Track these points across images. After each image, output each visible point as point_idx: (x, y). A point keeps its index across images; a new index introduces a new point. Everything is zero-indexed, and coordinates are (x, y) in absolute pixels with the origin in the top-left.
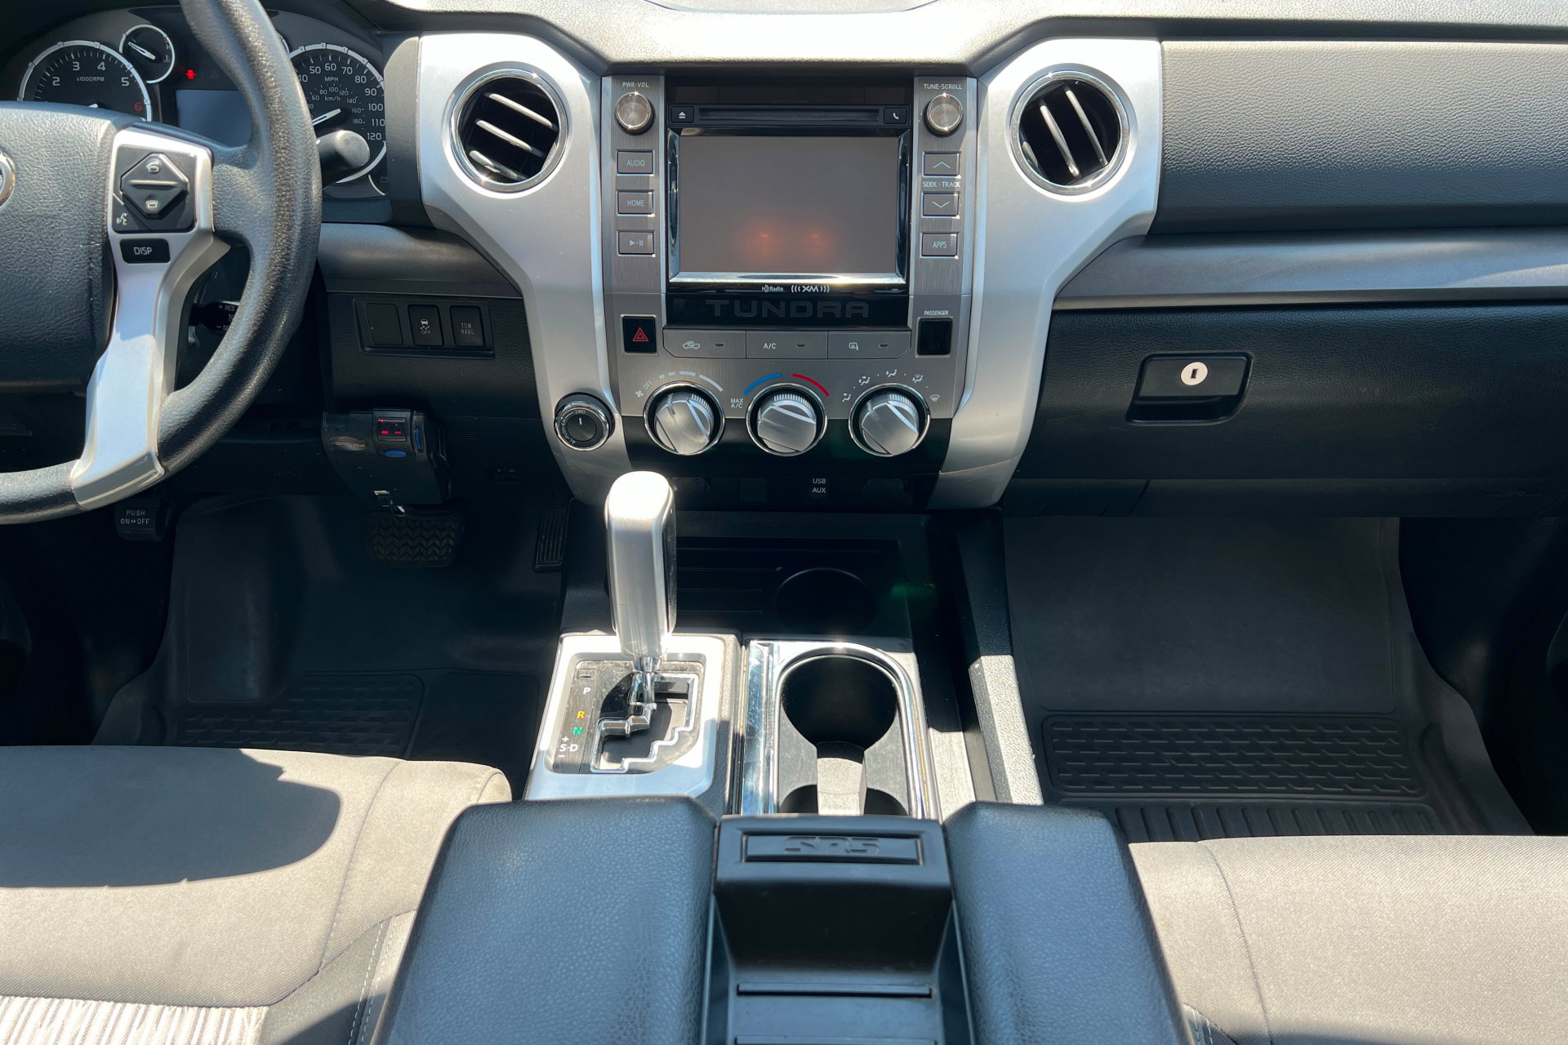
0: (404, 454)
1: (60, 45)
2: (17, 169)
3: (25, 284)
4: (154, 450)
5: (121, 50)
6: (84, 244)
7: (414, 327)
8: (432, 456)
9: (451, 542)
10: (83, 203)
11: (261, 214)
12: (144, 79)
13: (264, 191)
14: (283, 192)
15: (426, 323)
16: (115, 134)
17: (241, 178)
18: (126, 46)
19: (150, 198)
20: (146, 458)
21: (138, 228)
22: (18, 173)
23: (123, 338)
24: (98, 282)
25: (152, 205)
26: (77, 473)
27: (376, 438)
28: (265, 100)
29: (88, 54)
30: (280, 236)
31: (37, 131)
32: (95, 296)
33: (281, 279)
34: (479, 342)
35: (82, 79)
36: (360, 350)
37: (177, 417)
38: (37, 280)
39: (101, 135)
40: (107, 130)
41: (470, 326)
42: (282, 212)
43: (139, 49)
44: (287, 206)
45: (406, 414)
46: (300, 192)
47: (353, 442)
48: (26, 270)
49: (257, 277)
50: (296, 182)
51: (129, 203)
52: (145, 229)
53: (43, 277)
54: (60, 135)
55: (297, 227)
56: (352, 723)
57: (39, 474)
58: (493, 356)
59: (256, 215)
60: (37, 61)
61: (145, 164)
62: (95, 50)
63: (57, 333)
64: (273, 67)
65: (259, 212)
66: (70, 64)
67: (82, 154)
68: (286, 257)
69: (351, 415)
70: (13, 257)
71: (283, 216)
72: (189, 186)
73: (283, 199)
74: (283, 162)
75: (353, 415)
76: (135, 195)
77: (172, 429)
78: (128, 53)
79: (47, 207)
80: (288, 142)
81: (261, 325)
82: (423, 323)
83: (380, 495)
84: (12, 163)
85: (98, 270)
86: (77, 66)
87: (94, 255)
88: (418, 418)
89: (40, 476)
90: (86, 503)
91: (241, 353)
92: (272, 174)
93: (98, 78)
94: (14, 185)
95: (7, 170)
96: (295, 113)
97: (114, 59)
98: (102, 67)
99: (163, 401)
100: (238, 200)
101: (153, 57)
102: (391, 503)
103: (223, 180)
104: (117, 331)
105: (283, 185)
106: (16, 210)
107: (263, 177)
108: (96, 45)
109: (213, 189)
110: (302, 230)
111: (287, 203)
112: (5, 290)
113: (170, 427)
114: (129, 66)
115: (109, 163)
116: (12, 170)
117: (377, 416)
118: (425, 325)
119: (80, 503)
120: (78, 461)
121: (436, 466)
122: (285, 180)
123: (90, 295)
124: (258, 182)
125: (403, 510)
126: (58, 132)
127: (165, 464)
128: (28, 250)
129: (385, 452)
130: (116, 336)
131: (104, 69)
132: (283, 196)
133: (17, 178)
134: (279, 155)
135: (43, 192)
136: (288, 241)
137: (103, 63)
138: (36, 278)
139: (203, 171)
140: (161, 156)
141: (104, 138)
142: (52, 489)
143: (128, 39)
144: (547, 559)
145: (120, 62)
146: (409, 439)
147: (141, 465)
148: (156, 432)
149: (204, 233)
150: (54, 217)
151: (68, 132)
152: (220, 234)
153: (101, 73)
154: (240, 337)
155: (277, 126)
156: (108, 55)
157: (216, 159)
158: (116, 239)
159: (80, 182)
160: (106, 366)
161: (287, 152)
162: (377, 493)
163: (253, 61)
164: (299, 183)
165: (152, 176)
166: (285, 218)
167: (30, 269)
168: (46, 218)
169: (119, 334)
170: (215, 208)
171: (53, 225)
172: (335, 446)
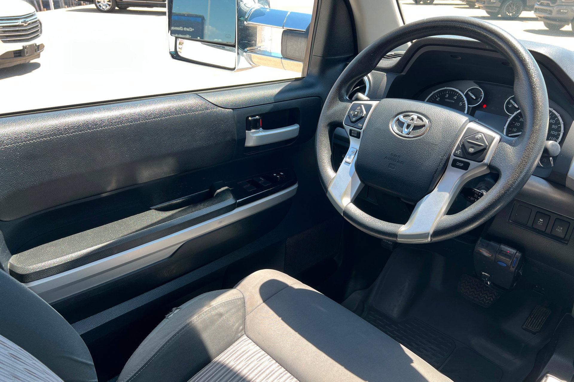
0: (506, 265)
1: (445, 88)
2: (431, 126)
3: (416, 163)
4: (431, 232)
5: (464, 94)
6: (441, 156)
7: (535, 220)
8: (516, 271)
9: (492, 300)
10: (448, 143)
11: (511, 164)
12: (468, 105)
13: (516, 156)
14: (524, 159)
15: (542, 220)
16: (468, 123)
17: (509, 149)
18: (467, 93)
19: (472, 147)
20: (427, 234)
21: (462, 156)
22: (431, 128)
23: (438, 191)
24: (439, 169)
25: (471, 150)
26: (402, 229)
27: (497, 255)
28: (533, 123)
29: (453, 93)
30: (516, 174)
31: (443, 116)
32: (436, 174)
33: (508, 190)
34: (562, 236)
35: (447, 100)
36: (508, 221)
37: (444, 225)
38: (420, 163)
39: (463, 122)
40: (466, 121)
41: (562, 228)
42: (521, 166)
43: (471, 94)
44: (524, 164)
45: (515, 251)
46: (532, 160)
47: (487, 252)
48: (419, 159)
49: (499, 186)
50: (532, 156)
51: (463, 147)
52: (465, 157)
53: (422, 163)
54: (449, 119)
55: (524, 173)
56: (423, 345)
57: (389, 224)
58: (567, 244)
59: (509, 164)
60: (435, 92)
61: (476, 135)
62: (456, 92)
63: (418, 182)
64: (543, 113)
65: (511, 163)
66: (445, 95)
67: (454, 127)
68: (514, 183)
69: (491, 242)
70: (416, 154)
71: (521, 167)
72: (488, 147)
73: (524, 161)
74: (530, 148)
75: (492, 243)
76: (467, 145)
77: (441, 228)
78: (467, 95)
79: (435, 141)
80: (536, 141)
81: (492, 204)
82: (540, 220)
83: (484, 274)
84: (430, 124)
85: (441, 165)
86: (447, 96)
87: (443, 161)
88: (519, 255)
89: (390, 225)
90: (400, 240)
91: (479, 211)
92: (524, 151)
93: (452, 101)
94: (427, 131)
95: (427, 126)
96: (543, 131)
97: (461, 95)
98: (455, 98)
99: (441, 217)
100: (504, 157)
101: (475, 98)
102: (487, 279)
103: (502, 148)
104: (437, 188)
105: (526, 156)
106: (425, 139)
107: (519, 151)
108: (457, 90)
109: (496, 150)
110: (525, 175)
111: (525, 163)
112: (409, 163)
113: (440, 227)
114: (465, 99)
115: (462, 132)
116: (429, 126)
117: (502, 247)
118: (541, 221)
119: (398, 239)
120: (404, 225)
121: (515, 275)
122: (528, 154)
123: (435, 173)
124: (516, 152)
125: (489, 283)
126: (449, 117)
127: (432, 238)
128: (422, 153)
129: (498, 261)
130: (436, 189)
131: (456, 98)
132: (524, 160)
133: (429, 129)
134: (530, 145)
135: (436, 136)
136: (518, 177)
137: (456, 97)
138: (420, 162)
139: (495, 143)
140: (482, 134)
141: (464, 123)
142: (392, 231)
143: (469, 91)
144: (530, 326)
145: (462, 97)
146: (511, 261)
147: (425, 236)
148: (435, 227)
149: (485, 164)
150: (436, 145)
151: (453, 118)
152: (490, 167)
153: (454, 100)
154: (482, 206)
155: (534, 134)
156: (460, 94)
157: (501, 140)
158: (452, 157)
159: (450, 136)
160: (428, 198)
161: (534, 144)
162: (483, 273)
163: (536, 109)
164: (533, 157)
165: (476, 140)
166: (521, 168)
167: (420, 159)
168: (433, 144)
169: (437, 189)
170: (493, 157)
171: (434, 147)
172: (479, 251)
